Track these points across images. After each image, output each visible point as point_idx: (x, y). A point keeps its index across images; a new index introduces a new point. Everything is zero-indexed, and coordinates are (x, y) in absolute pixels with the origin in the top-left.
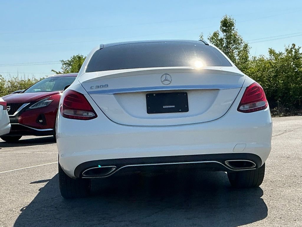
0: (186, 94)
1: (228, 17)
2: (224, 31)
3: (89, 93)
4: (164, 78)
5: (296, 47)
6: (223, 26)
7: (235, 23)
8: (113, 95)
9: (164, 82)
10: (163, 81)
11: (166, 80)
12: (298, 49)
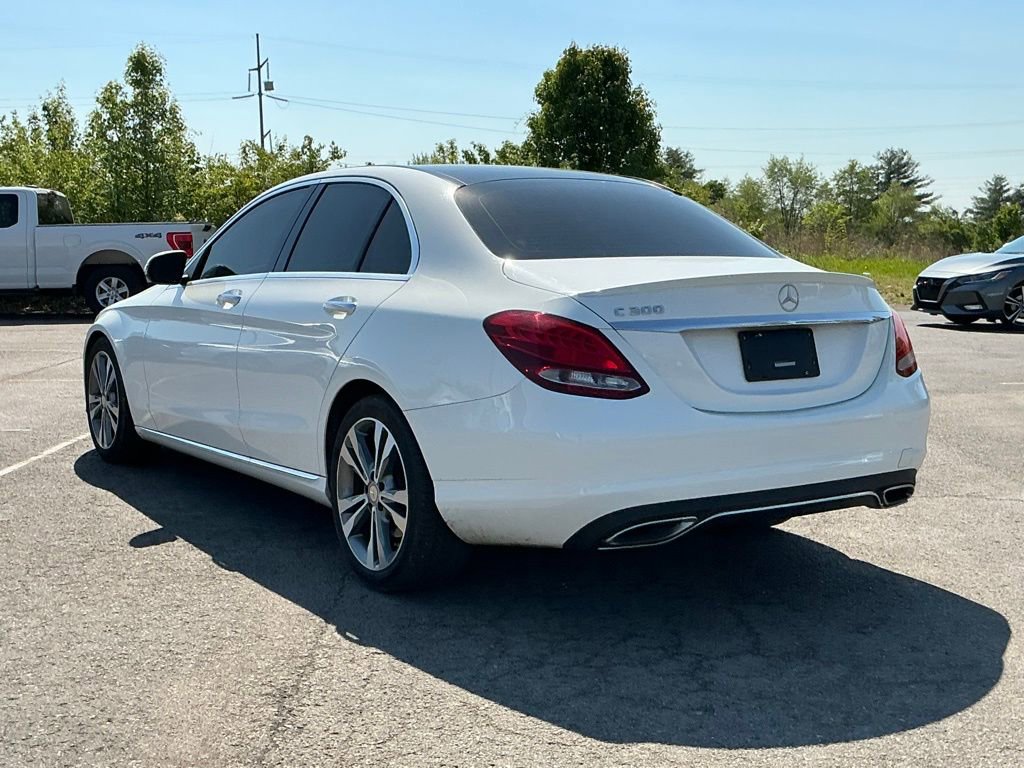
0: (810, 331)
1: (147, 51)
2: (136, 83)
3: (615, 326)
4: (784, 296)
5: (314, 146)
6: (135, 69)
7: (164, 66)
8: (678, 335)
9: (784, 305)
10: (784, 302)
11: (789, 299)
12: (318, 151)
